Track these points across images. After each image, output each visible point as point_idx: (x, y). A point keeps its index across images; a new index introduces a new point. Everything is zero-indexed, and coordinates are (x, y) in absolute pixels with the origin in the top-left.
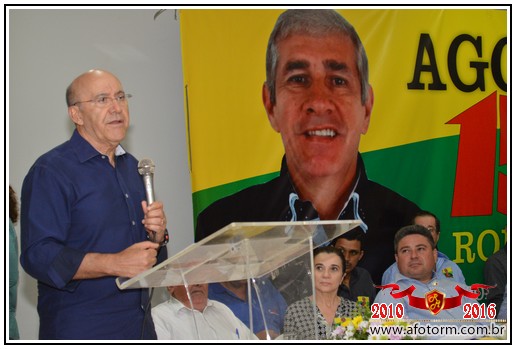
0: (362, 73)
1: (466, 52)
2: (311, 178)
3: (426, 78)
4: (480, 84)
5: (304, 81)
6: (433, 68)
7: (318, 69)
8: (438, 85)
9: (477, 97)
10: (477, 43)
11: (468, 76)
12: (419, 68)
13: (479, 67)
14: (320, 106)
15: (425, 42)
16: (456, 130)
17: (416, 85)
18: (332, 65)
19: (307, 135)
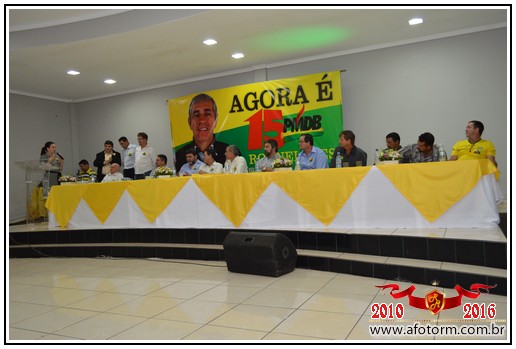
0: (215, 111)
1: (251, 98)
2: (200, 142)
3: (236, 109)
4: (256, 107)
5: (198, 116)
6: (239, 105)
7: (202, 111)
8: (241, 110)
9: (255, 111)
10: (255, 95)
11: (251, 105)
12: (234, 106)
13: (255, 102)
14: (203, 122)
15: (236, 98)
16: (248, 123)
17: (232, 111)
18: (206, 110)
19: (199, 130)
